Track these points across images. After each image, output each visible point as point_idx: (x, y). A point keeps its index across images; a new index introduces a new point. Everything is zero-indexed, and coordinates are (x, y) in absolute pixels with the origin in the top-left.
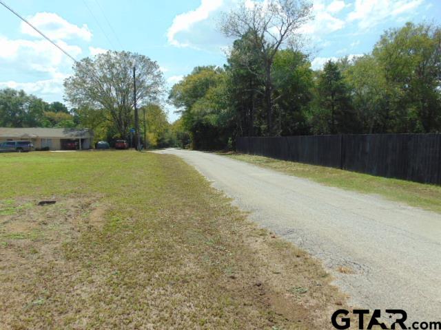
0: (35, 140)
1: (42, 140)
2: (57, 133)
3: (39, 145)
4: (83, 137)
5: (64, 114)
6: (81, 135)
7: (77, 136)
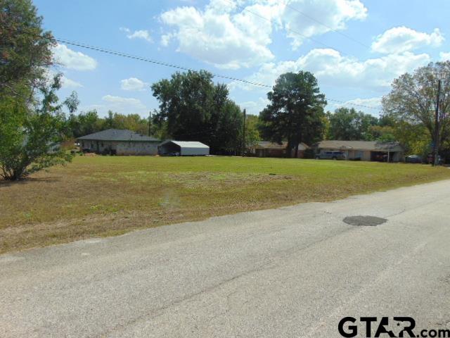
0: (350, 151)
1: (356, 151)
2: (370, 146)
3: (353, 156)
4: (392, 150)
5: (390, 128)
6: (391, 148)
7: (386, 149)
